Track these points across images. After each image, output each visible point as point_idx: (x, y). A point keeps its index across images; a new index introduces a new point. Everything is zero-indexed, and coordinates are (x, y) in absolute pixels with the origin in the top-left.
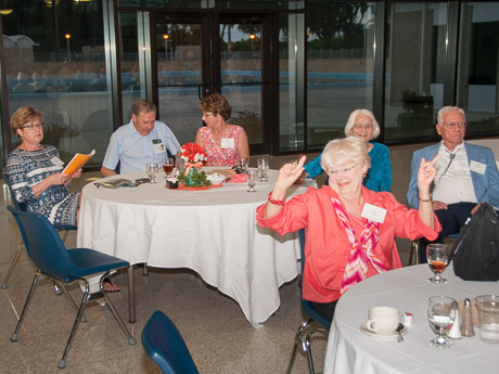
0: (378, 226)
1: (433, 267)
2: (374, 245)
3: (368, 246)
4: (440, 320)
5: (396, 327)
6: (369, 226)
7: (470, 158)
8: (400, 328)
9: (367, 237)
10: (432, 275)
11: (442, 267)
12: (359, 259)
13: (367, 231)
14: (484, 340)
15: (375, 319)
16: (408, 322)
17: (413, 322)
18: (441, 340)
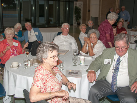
0: (17, 47)
1: (26, 54)
2: (16, 51)
3: (15, 52)
4: (26, 63)
5: (17, 66)
6: (15, 47)
7: (35, 32)
8: (18, 66)
9: (14, 49)
10: (26, 55)
11: (28, 53)
12: (13, 55)
13: (14, 48)
14: (35, 66)
15: (13, 65)
16: (20, 65)
17: (21, 65)
18: (26, 67)
